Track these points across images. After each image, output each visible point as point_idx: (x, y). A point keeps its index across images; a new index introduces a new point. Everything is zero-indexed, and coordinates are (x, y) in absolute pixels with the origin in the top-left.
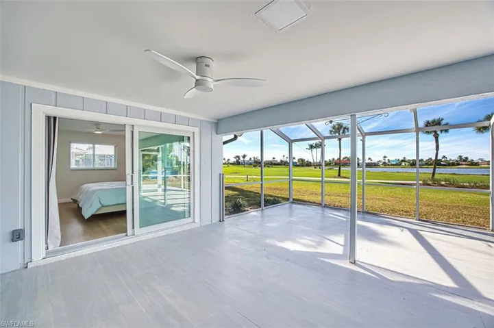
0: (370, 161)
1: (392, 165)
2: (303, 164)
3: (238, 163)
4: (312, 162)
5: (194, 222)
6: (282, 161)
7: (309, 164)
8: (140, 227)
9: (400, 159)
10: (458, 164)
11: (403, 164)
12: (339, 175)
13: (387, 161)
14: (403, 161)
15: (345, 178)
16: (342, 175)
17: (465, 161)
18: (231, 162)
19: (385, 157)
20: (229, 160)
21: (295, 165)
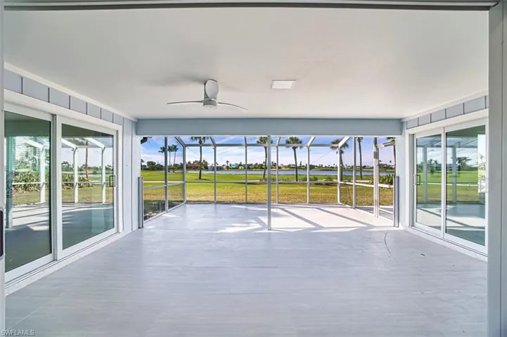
1: (232, 168)
2: (154, 167)
5: (118, 232)
7: (159, 168)
8: (64, 249)
9: (238, 164)
11: (240, 167)
12: (200, 178)
13: (229, 165)
15: (205, 180)
16: (202, 177)
19: (228, 162)
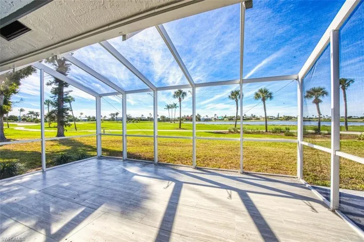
0: (206, 118)
1: (219, 120)
2: (164, 120)
3: (112, 120)
4: (171, 118)
6: (148, 118)
7: (168, 120)
9: (224, 116)
10: (251, 119)
11: (225, 119)
12: (180, 127)
13: (216, 118)
14: (225, 117)
15: (184, 129)
16: (182, 127)
17: (254, 117)
18: (106, 118)
19: (215, 115)
20: (105, 117)
21: (159, 120)
